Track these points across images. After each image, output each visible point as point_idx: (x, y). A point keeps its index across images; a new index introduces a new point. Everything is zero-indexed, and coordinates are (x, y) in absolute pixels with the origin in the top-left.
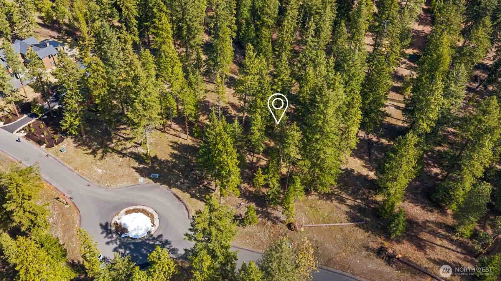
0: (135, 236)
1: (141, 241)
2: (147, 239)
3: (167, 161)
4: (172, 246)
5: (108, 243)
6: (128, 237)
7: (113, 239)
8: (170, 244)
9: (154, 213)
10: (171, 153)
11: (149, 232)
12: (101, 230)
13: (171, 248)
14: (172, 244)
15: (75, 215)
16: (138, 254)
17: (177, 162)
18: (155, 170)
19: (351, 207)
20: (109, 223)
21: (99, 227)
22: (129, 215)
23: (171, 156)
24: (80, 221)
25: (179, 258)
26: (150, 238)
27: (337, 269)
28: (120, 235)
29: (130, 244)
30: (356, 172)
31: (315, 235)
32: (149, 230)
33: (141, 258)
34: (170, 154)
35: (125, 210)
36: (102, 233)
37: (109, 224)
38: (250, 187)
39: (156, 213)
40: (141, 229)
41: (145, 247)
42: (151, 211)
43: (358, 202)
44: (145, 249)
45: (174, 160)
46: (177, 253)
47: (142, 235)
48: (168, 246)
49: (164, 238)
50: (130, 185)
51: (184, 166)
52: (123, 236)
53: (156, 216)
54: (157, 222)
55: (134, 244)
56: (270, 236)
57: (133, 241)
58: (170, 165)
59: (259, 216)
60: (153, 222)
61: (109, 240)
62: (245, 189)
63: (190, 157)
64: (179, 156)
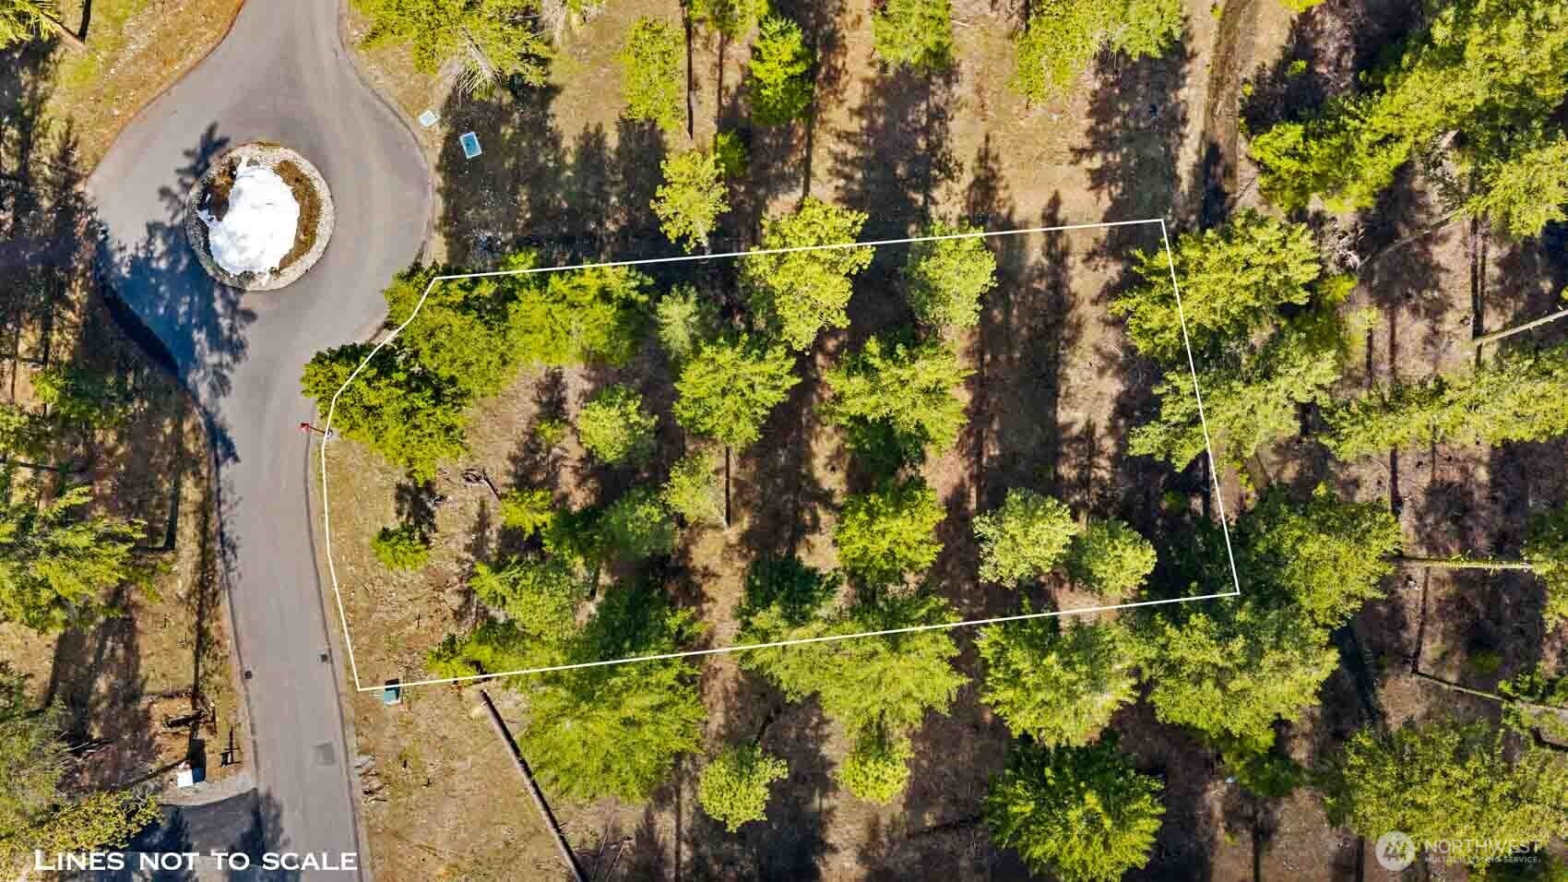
0: (215, 247)
1: (211, 273)
2: (223, 286)
3: (555, 142)
4: (232, 370)
5: (165, 192)
6: (205, 231)
7: (182, 197)
8: (236, 359)
9: (320, 244)
10: (599, 128)
11: (248, 276)
12: (194, 142)
13: (225, 372)
14: (236, 366)
15: (210, 35)
16: (168, 295)
17: (569, 173)
18: (495, 129)
19: (646, 835)
20: (229, 146)
21: (203, 130)
22: (279, 179)
23: (586, 136)
24: (199, 62)
25: (206, 413)
26: (231, 293)
27: (373, 867)
28: (201, 207)
29: (190, 251)
30: (826, 804)
31: (470, 758)
32: (256, 271)
33: (161, 311)
34: (592, 130)
35: (289, 155)
36: (188, 154)
37: (224, 150)
38: (576, 470)
39: (321, 250)
40: (242, 250)
41: (196, 299)
42: (324, 230)
43: (678, 853)
44: (191, 304)
45: (570, 160)
46: (217, 396)
47: (230, 265)
48: (227, 358)
49: (248, 332)
50: (391, 100)
51: (565, 205)
52: (203, 215)
53: (310, 259)
54: (291, 274)
55: (195, 260)
56: (400, 625)
57: (201, 253)
58: (542, 159)
59: (466, 555)
60: (286, 261)
61: (176, 188)
62: (555, 460)
63: (613, 199)
64: (602, 162)
